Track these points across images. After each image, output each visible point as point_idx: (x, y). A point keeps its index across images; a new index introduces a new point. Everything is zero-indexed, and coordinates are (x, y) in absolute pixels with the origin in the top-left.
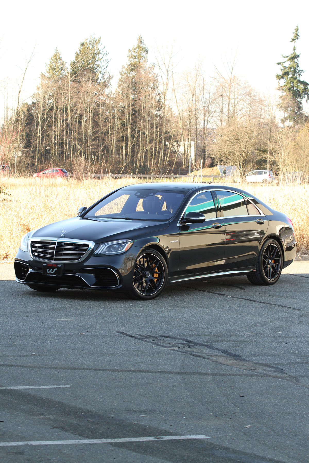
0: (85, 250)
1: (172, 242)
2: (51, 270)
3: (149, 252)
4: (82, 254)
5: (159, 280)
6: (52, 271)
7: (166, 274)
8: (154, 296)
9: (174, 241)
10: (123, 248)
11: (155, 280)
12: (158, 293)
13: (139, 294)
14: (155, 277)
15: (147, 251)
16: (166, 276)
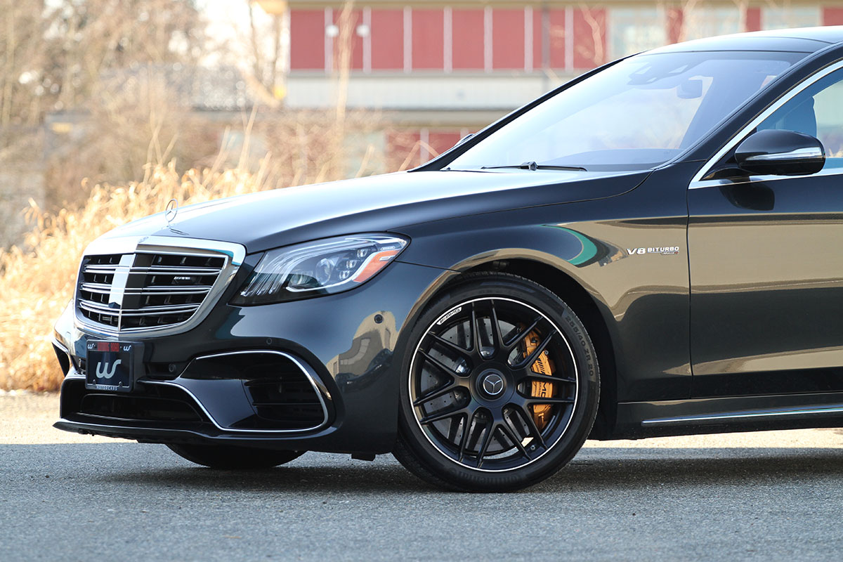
0: (209, 280)
1: (642, 251)
2: (107, 364)
3: (495, 291)
4: (199, 298)
5: (558, 407)
6: (109, 372)
7: (585, 384)
8: (524, 474)
9: (650, 250)
10: (353, 271)
11: (539, 409)
12: (545, 463)
13: (447, 466)
14: (534, 398)
15: (483, 284)
16: (585, 391)
